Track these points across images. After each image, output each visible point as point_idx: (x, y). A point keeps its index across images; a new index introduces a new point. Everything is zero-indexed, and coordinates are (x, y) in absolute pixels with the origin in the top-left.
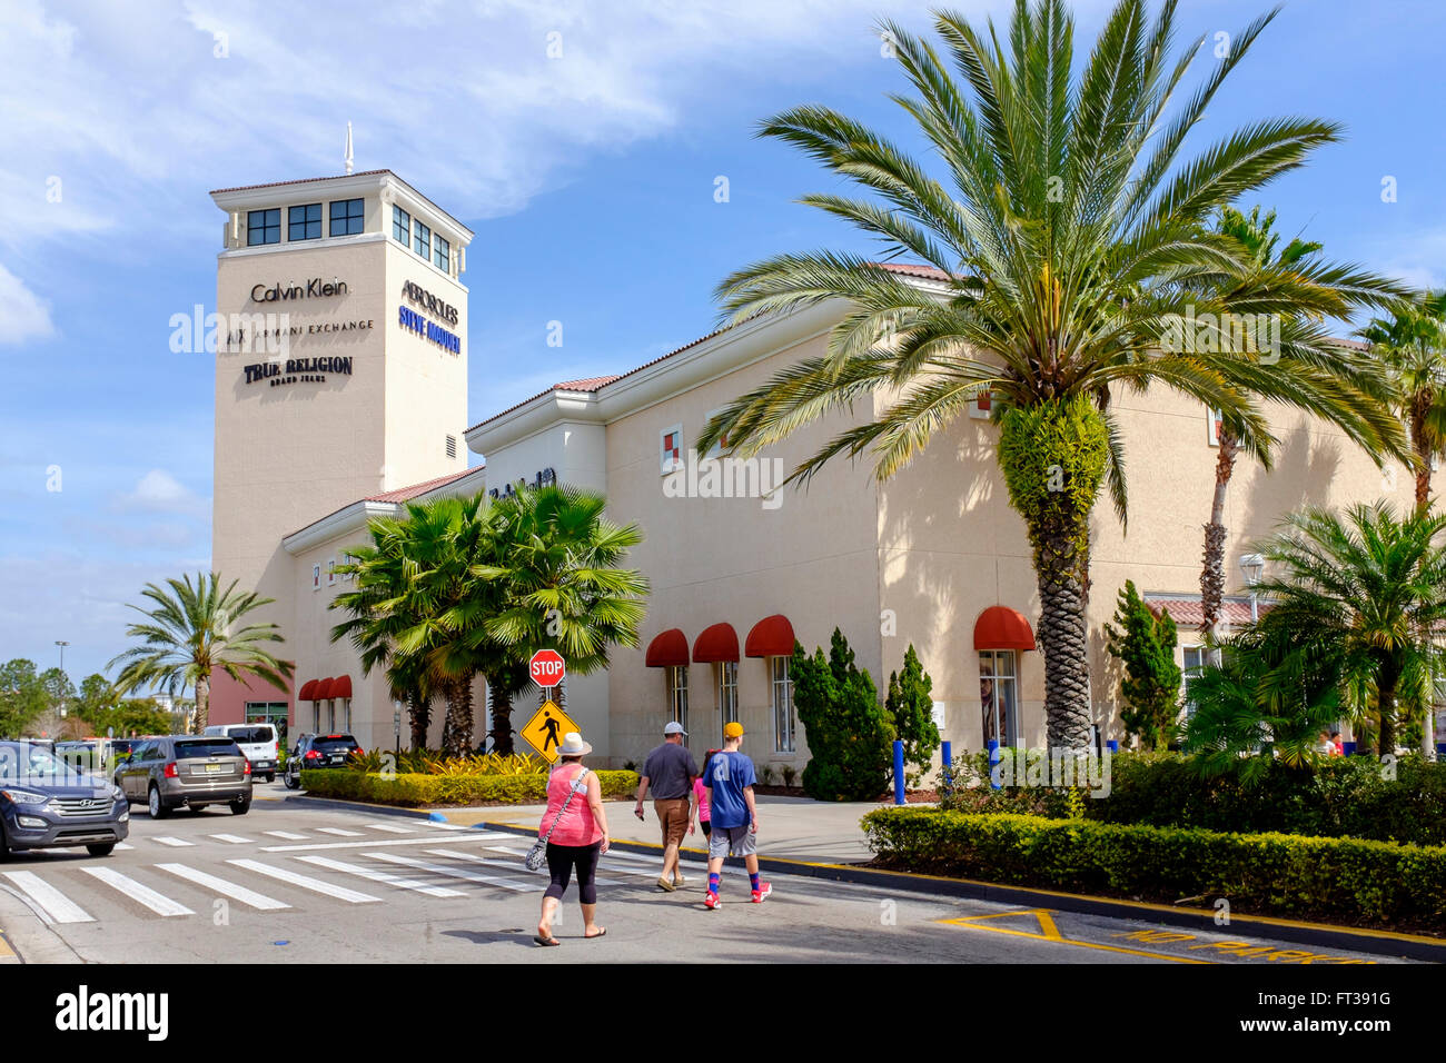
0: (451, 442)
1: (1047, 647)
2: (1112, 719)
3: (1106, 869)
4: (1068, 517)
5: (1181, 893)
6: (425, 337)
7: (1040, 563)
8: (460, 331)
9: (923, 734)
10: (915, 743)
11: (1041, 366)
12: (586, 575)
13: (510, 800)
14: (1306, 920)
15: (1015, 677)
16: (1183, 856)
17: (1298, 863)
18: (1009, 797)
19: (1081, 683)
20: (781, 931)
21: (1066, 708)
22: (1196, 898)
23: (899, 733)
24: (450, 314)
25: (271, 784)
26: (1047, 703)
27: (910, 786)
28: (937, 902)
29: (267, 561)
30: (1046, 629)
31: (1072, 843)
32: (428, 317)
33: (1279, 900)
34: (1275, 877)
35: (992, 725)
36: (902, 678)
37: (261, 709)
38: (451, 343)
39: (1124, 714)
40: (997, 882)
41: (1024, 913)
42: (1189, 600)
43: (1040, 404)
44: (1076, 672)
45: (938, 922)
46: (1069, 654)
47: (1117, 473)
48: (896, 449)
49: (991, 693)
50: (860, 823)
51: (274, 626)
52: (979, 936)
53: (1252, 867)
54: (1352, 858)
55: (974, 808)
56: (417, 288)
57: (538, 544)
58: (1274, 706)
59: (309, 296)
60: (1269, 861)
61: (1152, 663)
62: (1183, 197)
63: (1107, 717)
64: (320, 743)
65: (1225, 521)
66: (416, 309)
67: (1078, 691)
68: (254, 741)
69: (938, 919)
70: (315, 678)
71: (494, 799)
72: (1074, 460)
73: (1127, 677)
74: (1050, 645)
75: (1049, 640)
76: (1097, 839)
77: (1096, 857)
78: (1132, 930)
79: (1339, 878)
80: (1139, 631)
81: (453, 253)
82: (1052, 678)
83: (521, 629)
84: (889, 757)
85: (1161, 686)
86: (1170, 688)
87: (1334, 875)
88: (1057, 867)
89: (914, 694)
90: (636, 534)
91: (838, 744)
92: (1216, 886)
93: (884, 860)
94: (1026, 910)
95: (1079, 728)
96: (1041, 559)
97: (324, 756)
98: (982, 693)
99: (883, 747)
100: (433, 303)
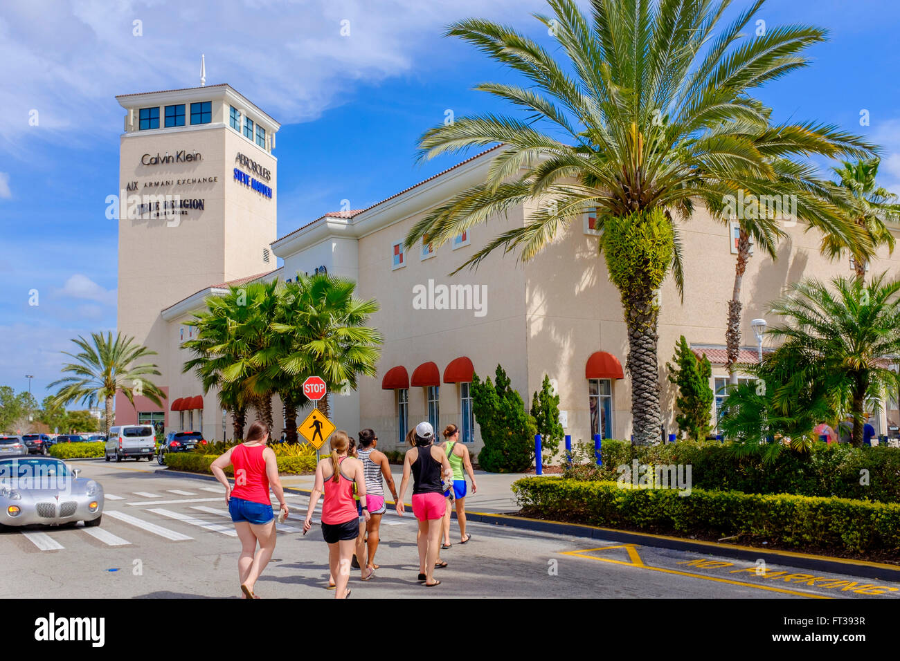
0: (266, 252)
1: (633, 373)
2: (671, 422)
3: (672, 518)
4: (647, 288)
5: (723, 534)
6: (250, 188)
7: (629, 318)
8: (272, 184)
9: (553, 431)
10: (548, 437)
11: (630, 189)
12: (343, 332)
13: (294, 472)
14: (807, 552)
15: (611, 396)
16: (724, 509)
17: (803, 515)
18: (607, 470)
19: (655, 396)
20: (455, 561)
21: (645, 412)
22: (733, 537)
23: (539, 431)
24: (266, 174)
25: (151, 462)
26: (633, 409)
27: (546, 463)
28: (560, 539)
29: (151, 325)
30: (632, 361)
31: (650, 501)
32: (252, 176)
33: (789, 539)
34: (787, 524)
35: (597, 425)
36: (541, 396)
37: (148, 416)
38: (266, 191)
39: (678, 419)
40: (600, 526)
41: (617, 547)
42: (718, 348)
43: (629, 214)
44: (651, 388)
45: (562, 554)
46: (647, 377)
47: (677, 263)
48: (535, 241)
49: (596, 406)
50: (511, 487)
51: (155, 366)
52: (588, 563)
53: (771, 517)
54: (839, 511)
55: (585, 478)
56: (245, 157)
57: (313, 311)
58: (785, 410)
59: (177, 161)
60: (783, 513)
61: (696, 387)
62: (724, 78)
63: (667, 421)
64: (179, 436)
65: (740, 299)
66: (244, 170)
67: (653, 401)
68: (140, 435)
69: (561, 551)
70: (181, 397)
71: (284, 471)
72: (651, 251)
73: (680, 396)
74: (635, 371)
75: (634, 368)
76: (666, 498)
77: (665, 510)
78: (690, 559)
79: (830, 525)
80: (688, 368)
81: (268, 137)
82: (636, 393)
83: (302, 365)
84: (532, 445)
85: (701, 402)
86: (707, 403)
87: (827, 522)
88: (639, 516)
89: (548, 406)
90: (375, 305)
91: (500, 437)
92: (745, 529)
93: (527, 512)
94: (619, 545)
95: (654, 425)
96: (629, 315)
97: (182, 444)
98: (591, 405)
99: (529, 439)
100: (255, 167)
